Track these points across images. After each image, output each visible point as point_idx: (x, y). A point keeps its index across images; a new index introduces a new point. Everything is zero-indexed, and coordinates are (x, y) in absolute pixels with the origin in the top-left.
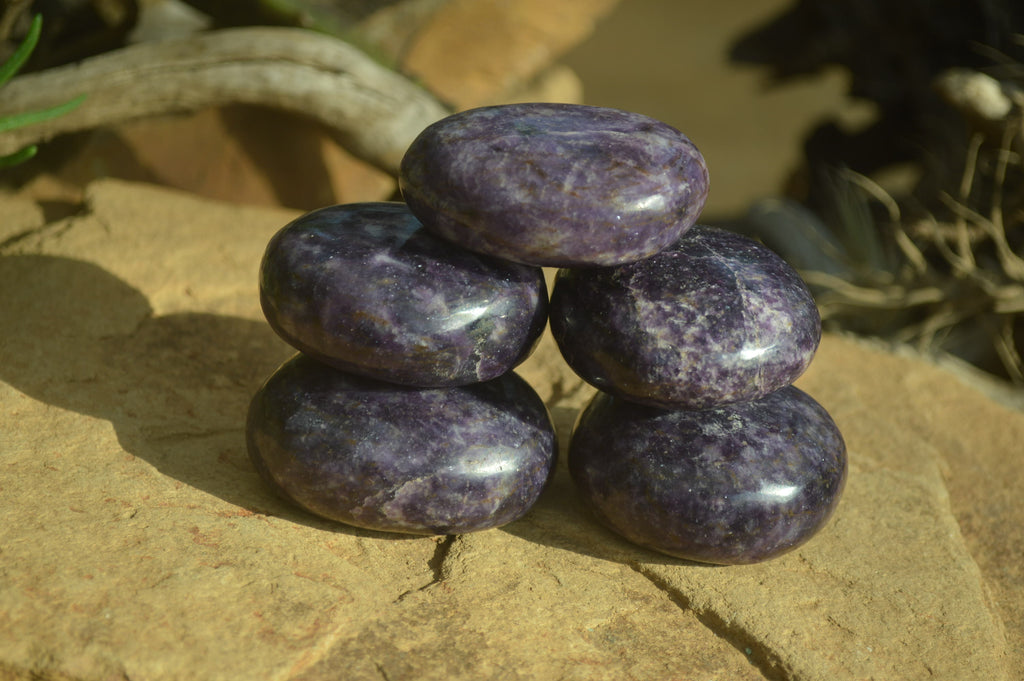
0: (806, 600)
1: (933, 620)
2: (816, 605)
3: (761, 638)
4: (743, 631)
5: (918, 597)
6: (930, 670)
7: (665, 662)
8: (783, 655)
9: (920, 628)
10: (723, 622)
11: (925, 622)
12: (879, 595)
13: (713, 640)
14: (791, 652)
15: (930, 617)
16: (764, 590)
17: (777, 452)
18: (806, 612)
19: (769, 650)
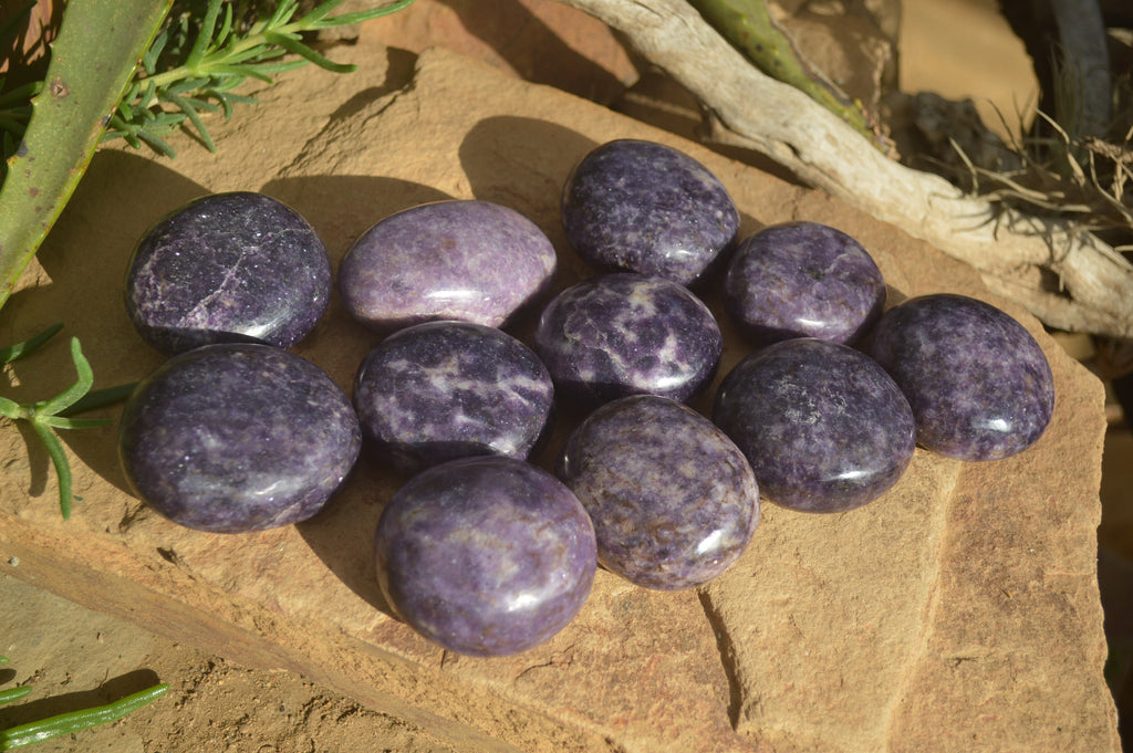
0: (782, 597)
1: (868, 631)
2: (786, 603)
3: (730, 631)
4: (721, 619)
5: (868, 606)
6: (842, 681)
7: (655, 637)
8: (739, 650)
9: (855, 637)
10: (711, 606)
11: (862, 632)
12: (838, 601)
13: (701, 620)
14: (745, 648)
15: (867, 628)
16: (753, 582)
17: (820, 452)
18: (776, 607)
19: (732, 642)
